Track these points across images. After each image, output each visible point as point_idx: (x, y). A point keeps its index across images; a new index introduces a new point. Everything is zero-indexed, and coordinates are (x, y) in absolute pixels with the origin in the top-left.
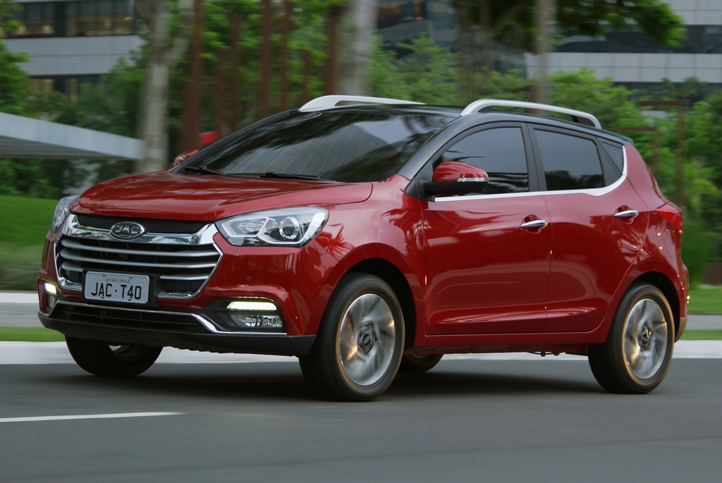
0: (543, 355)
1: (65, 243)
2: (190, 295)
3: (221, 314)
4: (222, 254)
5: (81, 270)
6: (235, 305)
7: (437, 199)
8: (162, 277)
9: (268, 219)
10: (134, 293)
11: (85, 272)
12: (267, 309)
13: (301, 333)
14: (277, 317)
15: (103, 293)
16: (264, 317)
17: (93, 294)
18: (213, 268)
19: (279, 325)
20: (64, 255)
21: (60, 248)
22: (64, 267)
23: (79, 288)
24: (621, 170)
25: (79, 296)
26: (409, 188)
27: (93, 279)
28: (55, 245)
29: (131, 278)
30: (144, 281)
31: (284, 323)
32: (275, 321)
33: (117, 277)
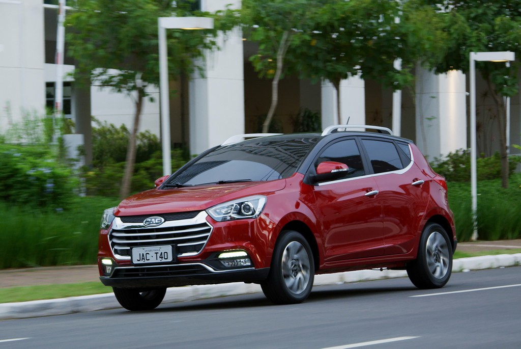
0: (381, 270)
1: (115, 234)
2: (196, 253)
3: (215, 262)
4: (212, 227)
5: (129, 248)
6: (223, 256)
7: (320, 184)
8: (179, 245)
9: (235, 205)
10: (163, 256)
11: (131, 249)
12: (241, 255)
13: (262, 266)
14: (247, 259)
15: (144, 259)
16: (239, 260)
17: (138, 260)
18: (208, 236)
19: (249, 264)
20: (115, 241)
21: (112, 237)
22: (116, 247)
23: (129, 258)
24: (410, 158)
25: (130, 263)
26: (305, 179)
27: (137, 252)
28: (108, 236)
29: (160, 248)
30: (168, 249)
31: (252, 262)
32: (245, 262)
33: (151, 249)
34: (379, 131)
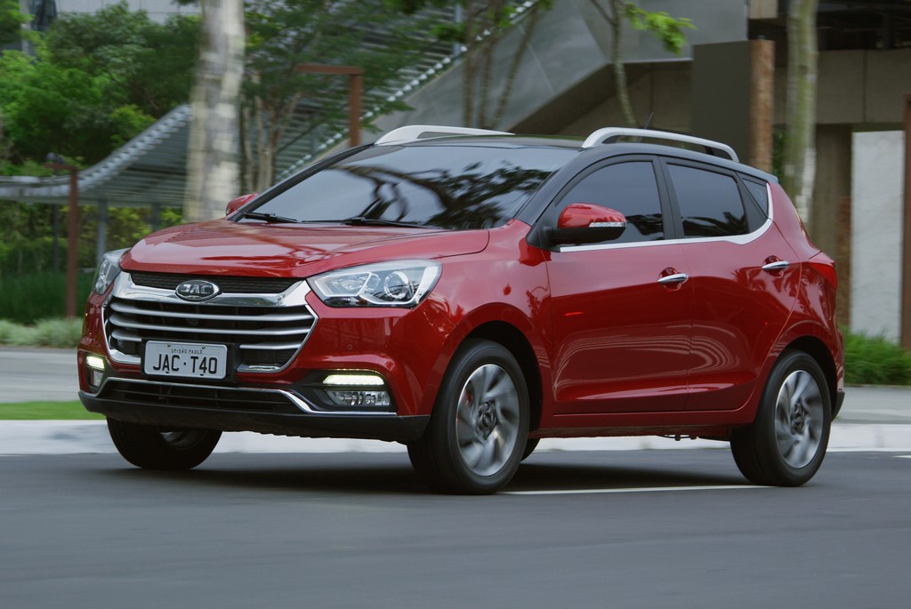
0: (678, 438)
1: (116, 307)
2: (277, 368)
3: (315, 391)
4: (316, 317)
5: (139, 340)
6: (332, 380)
7: (563, 249)
8: (242, 346)
9: (371, 274)
10: (207, 366)
11: (144, 342)
12: (371, 384)
13: (413, 412)
14: (383, 393)
15: (168, 367)
16: (367, 393)
17: (155, 368)
18: (306, 334)
19: (385, 403)
20: (115, 321)
21: (109, 312)
22: (114, 335)
23: (137, 361)
24: (765, 212)
25: (138, 371)
26: (530, 236)
27: (154, 350)
28: (103, 309)
29: (203, 348)
30: (220, 352)
31: (393, 400)
32: (380, 398)
33: (185, 347)
34: (710, 151)
